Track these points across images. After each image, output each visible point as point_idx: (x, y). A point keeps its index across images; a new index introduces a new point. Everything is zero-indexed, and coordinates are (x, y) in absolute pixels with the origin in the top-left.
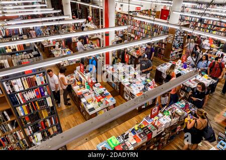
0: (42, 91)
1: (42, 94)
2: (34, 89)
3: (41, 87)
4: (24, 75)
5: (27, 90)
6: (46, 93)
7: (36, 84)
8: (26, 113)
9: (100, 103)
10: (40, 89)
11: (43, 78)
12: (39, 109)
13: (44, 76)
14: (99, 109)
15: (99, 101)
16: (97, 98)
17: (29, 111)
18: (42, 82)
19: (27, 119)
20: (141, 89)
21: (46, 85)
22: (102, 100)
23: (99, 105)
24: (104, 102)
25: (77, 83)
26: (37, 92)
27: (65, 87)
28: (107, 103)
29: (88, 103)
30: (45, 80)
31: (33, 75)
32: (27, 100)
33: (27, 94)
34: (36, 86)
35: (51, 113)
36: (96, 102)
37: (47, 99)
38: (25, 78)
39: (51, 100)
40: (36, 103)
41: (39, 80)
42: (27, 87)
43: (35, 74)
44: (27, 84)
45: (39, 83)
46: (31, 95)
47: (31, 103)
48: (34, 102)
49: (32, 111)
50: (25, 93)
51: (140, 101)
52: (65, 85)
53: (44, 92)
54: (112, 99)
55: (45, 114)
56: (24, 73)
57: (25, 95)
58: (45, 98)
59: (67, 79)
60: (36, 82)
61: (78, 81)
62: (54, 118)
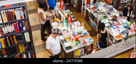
0: (21, 26)
1: (21, 29)
2: (13, 23)
3: (20, 22)
4: (4, 8)
5: (6, 24)
6: (24, 28)
7: (15, 18)
8: (4, 46)
9: (77, 42)
10: (19, 23)
11: (22, 12)
12: (16, 43)
13: (24, 10)
14: (77, 48)
15: (77, 40)
16: (75, 37)
17: (7, 44)
18: (21, 17)
19: (4, 52)
20: (121, 31)
21: (25, 20)
22: (79, 39)
23: (76, 44)
24: (82, 42)
25: (56, 19)
26: (15, 26)
27: (43, 23)
28: (85, 42)
29: (65, 41)
30: (24, 15)
31: (13, 9)
32: (5, 33)
33: (5, 27)
34: (14, 21)
35: (28, 48)
36: (74, 40)
37: (25, 34)
38: (4, 11)
39: (28, 35)
40: (14, 37)
41: (19, 14)
42: (6, 21)
43: (15, 8)
44: (6, 17)
45: (18, 18)
46: (10, 29)
47: (9, 37)
48: (12, 36)
49: (9, 45)
50: (4, 26)
51: (121, 47)
52: (44, 20)
53: (23, 26)
54: (90, 39)
55: (22, 49)
56: (3, 6)
57: (3, 28)
58: (23, 33)
59: (45, 14)
60: (15, 16)
61: (57, 18)
62: (31, 54)
